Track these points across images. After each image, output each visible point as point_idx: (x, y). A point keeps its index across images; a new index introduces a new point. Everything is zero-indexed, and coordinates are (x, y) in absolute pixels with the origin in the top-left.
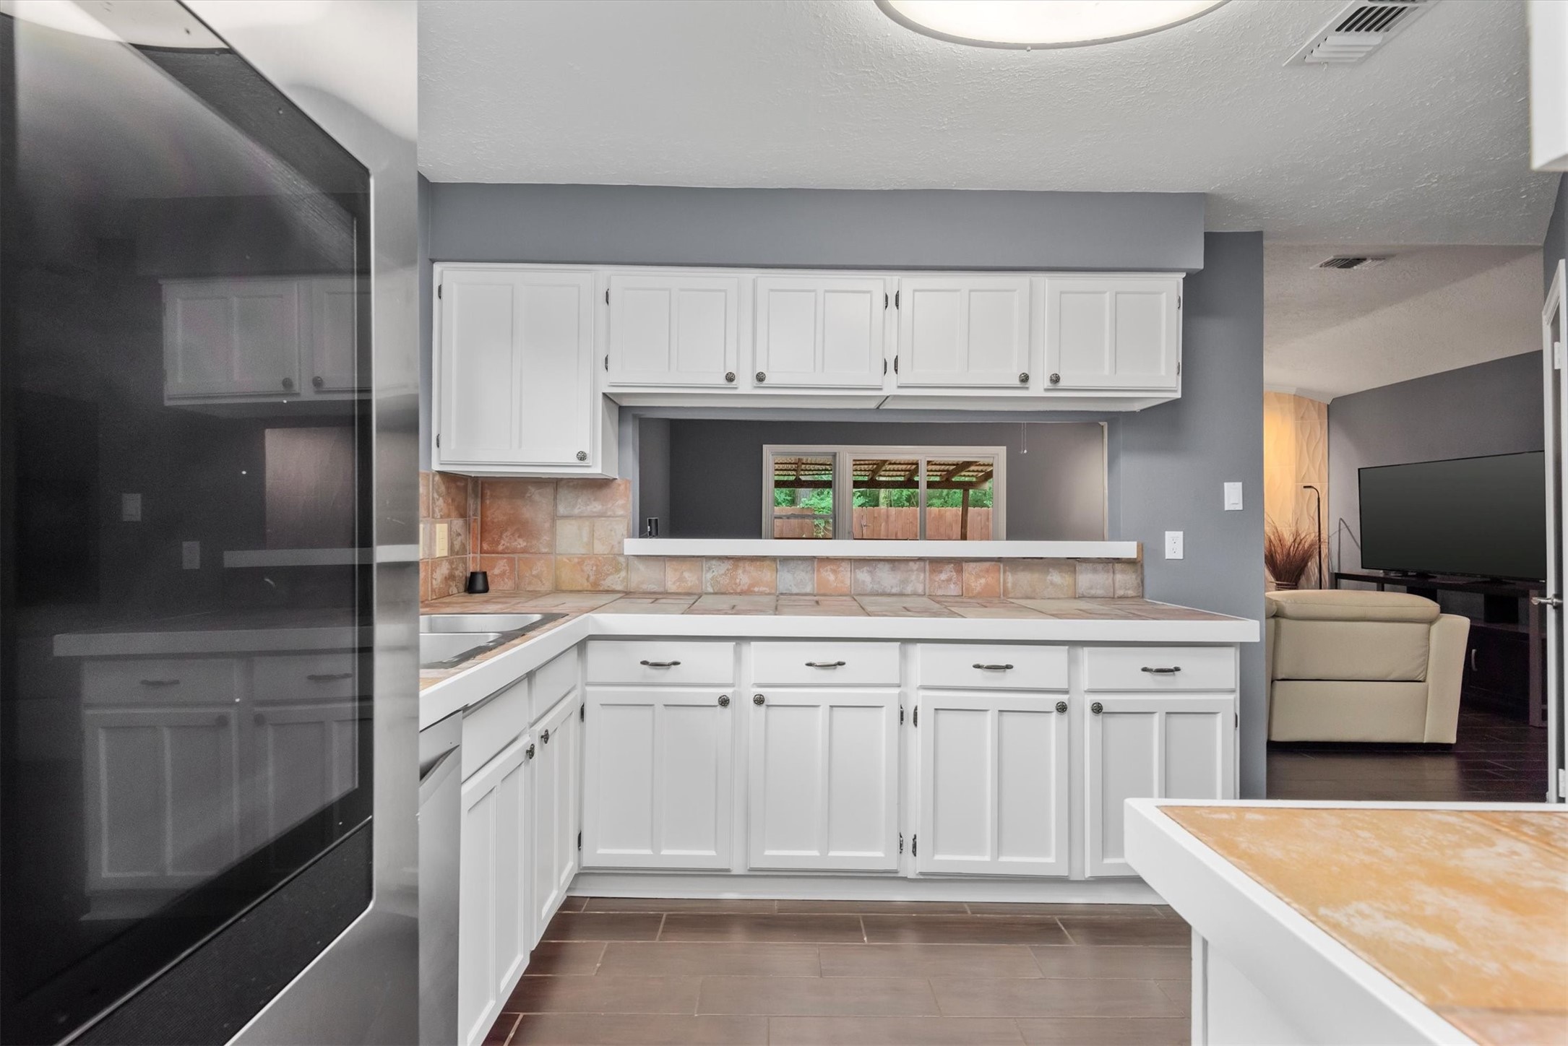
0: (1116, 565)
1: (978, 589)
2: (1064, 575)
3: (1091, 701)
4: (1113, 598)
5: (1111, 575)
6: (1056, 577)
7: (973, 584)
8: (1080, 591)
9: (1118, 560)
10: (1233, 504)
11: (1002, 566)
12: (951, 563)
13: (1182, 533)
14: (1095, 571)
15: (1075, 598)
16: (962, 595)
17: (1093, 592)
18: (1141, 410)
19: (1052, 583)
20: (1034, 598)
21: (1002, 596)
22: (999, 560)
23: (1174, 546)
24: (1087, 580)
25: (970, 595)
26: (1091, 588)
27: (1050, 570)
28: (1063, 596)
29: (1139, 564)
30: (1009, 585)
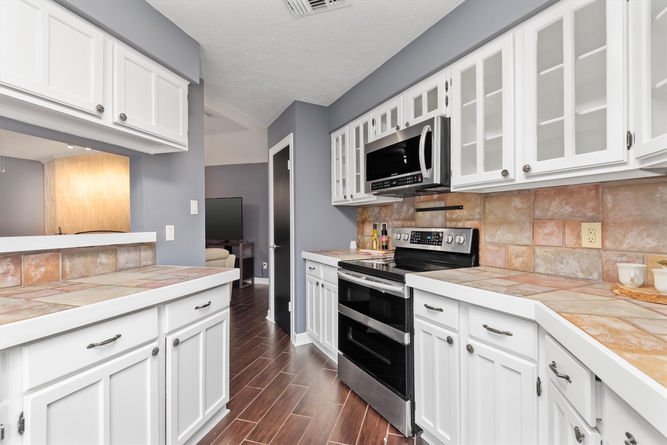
0: (141, 246)
1: (38, 276)
2: (109, 256)
3: (172, 339)
4: (140, 267)
5: (138, 252)
6: (104, 259)
7: (32, 274)
8: (120, 267)
9: (142, 244)
10: (195, 211)
11: (60, 255)
12: (9, 257)
13: (173, 226)
14: (129, 251)
15: (117, 271)
16: (21, 285)
17: (128, 266)
18: (155, 154)
19: (101, 264)
20: (88, 276)
21: (61, 279)
22: (58, 250)
23: (170, 233)
24: (123, 258)
25: (30, 283)
26: (127, 263)
27: (100, 254)
28: (109, 271)
29: (154, 245)
30: (67, 269)
